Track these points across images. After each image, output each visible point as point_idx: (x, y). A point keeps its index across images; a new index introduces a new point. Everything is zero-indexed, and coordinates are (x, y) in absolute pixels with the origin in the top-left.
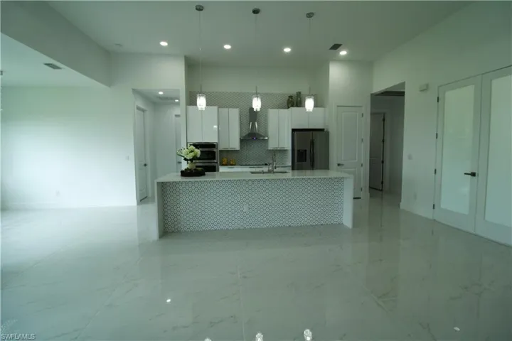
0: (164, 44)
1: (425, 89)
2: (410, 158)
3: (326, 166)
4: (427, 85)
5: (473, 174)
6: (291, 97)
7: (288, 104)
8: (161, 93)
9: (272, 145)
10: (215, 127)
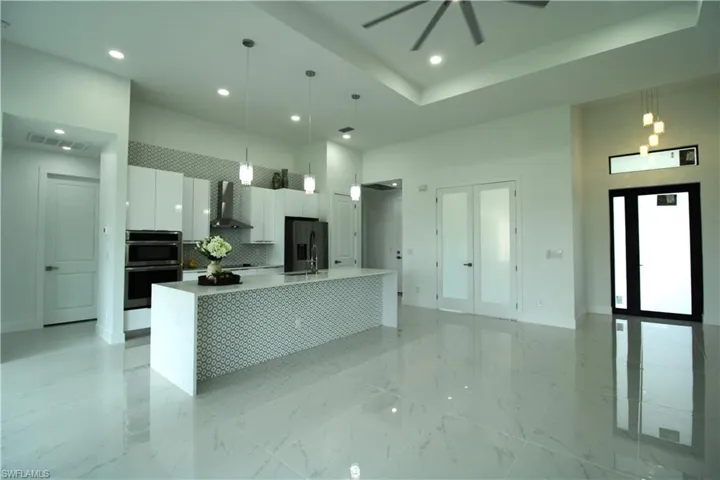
0: (116, 54)
1: (423, 189)
2: (410, 252)
3: (325, 265)
4: (426, 186)
5: (470, 265)
6: (277, 174)
7: (273, 182)
8: (59, 132)
9: (255, 237)
10: (179, 207)
